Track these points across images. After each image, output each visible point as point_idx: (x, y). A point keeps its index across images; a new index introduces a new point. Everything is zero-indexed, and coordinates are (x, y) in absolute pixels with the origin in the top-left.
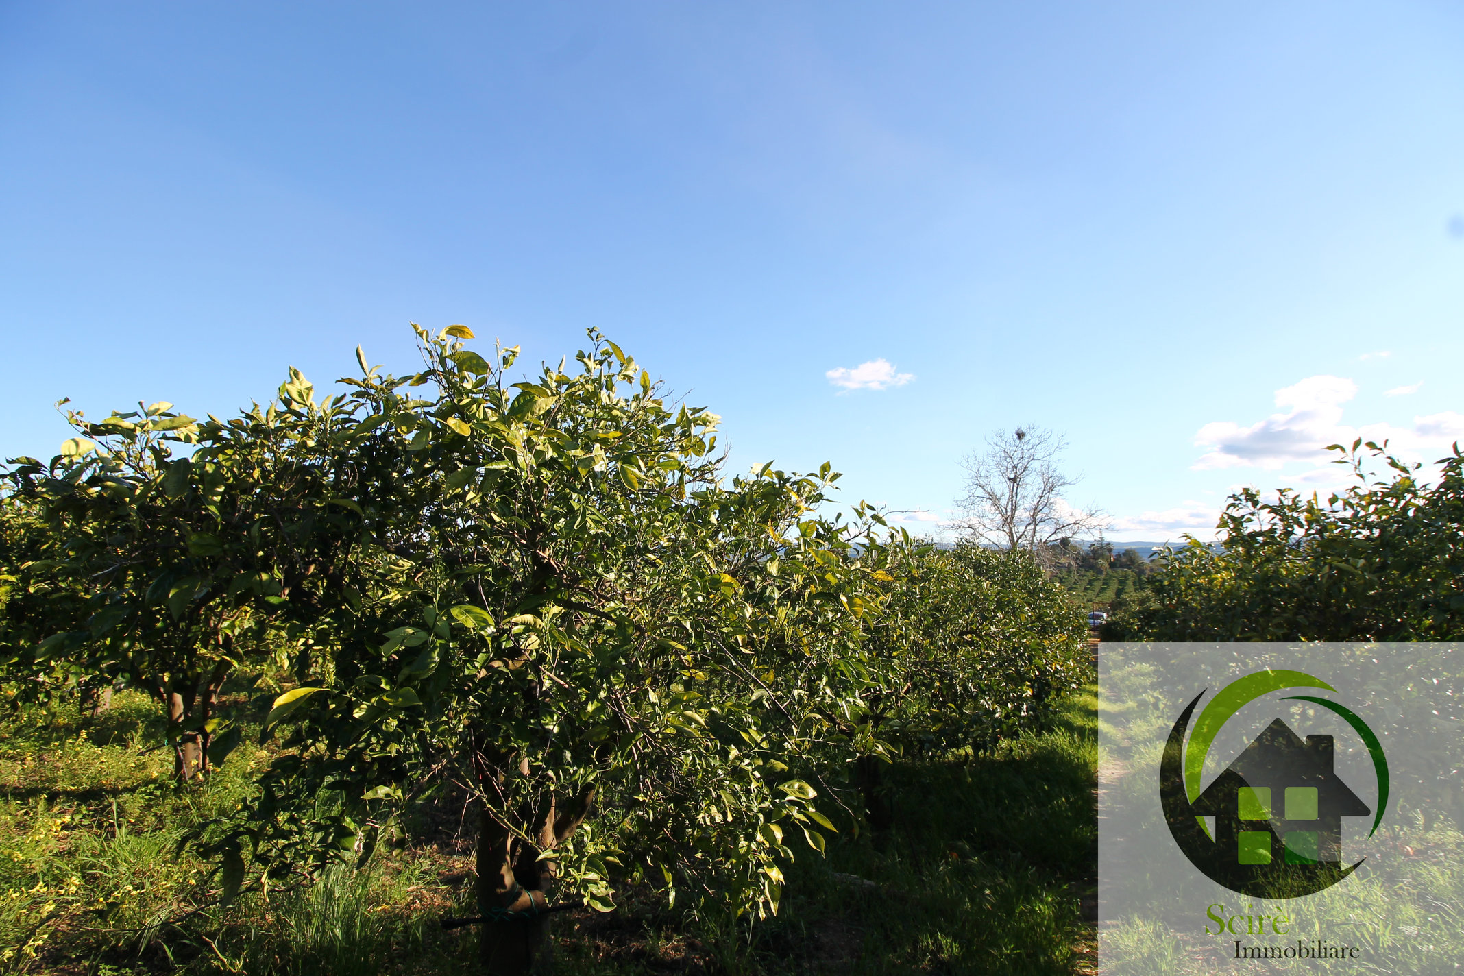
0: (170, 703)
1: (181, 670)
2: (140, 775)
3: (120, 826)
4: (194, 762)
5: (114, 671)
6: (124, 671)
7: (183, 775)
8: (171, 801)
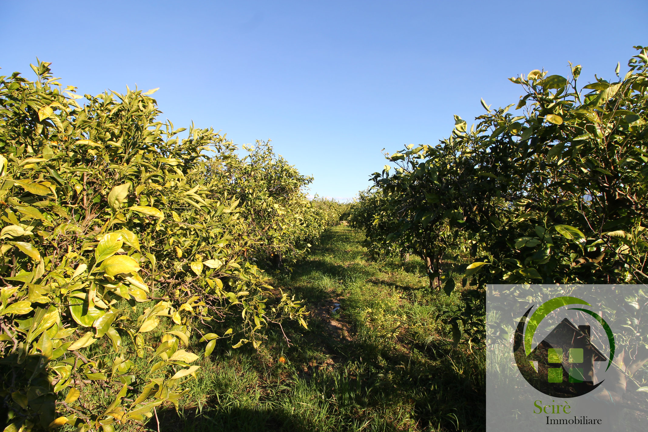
0: (426, 261)
1: (429, 249)
2: (420, 285)
3: (415, 301)
4: (436, 284)
5: (409, 247)
6: (411, 248)
7: (432, 287)
8: (430, 296)
